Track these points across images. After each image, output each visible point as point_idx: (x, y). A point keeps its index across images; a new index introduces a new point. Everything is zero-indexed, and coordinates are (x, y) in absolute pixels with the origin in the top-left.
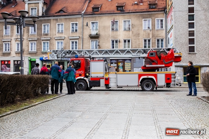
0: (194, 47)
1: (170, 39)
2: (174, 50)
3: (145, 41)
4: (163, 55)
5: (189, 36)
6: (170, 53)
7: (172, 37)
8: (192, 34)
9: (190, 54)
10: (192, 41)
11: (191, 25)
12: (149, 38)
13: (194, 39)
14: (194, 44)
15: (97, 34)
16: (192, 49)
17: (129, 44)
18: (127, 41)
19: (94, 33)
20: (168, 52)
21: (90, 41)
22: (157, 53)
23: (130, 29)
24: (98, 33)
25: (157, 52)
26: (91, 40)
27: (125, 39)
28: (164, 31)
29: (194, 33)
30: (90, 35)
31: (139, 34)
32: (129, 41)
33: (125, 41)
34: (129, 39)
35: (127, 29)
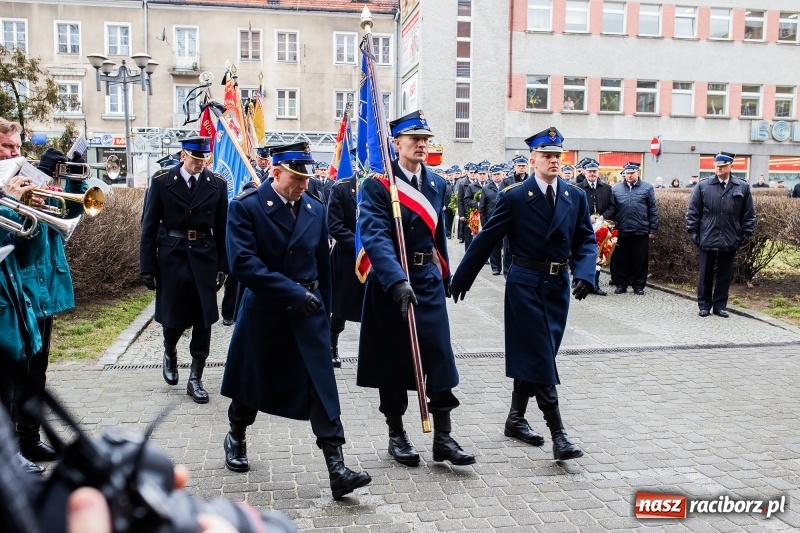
0: (467, 125)
1: (409, 99)
3: (340, 95)
5: (458, 96)
7: (415, 95)
8: (463, 91)
9: (457, 142)
10: (463, 110)
11: (463, 69)
12: (351, 87)
13: (467, 105)
14: (467, 116)
15: (195, 69)
16: (462, 131)
17: (292, 104)
18: (287, 95)
19: (184, 63)
21: (171, 88)
23: (295, 58)
24: (198, 66)
26: (175, 85)
27: (282, 88)
28: (393, 73)
29: (468, 89)
30: (174, 69)
31: (322, 75)
32: (292, 95)
33: (281, 94)
34: (292, 89)
35: (287, 58)
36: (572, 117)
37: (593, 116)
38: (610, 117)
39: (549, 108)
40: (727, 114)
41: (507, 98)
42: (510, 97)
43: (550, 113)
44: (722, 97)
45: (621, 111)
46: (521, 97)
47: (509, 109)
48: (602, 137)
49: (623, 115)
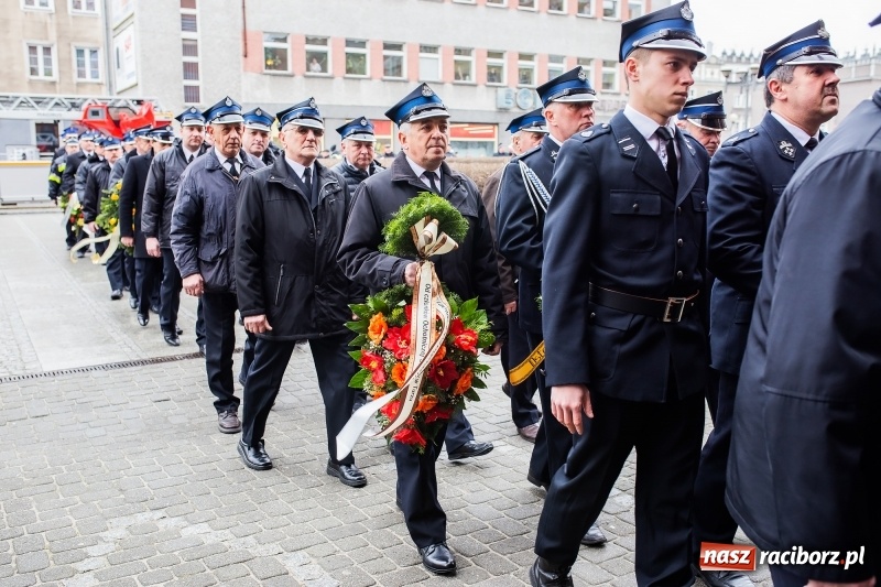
0: (197, 88)
1: (124, 55)
2: (154, 104)
3: (32, 49)
4: (127, 117)
5: (185, 54)
6: (145, 112)
7: (132, 52)
8: (190, 48)
10: (190, 70)
11: (188, 23)
12: (46, 39)
13: (196, 65)
14: (197, 78)
16: (191, 95)
20: (137, 109)
22: (110, 110)
25: (108, 108)
28: (100, 23)
29: (196, 46)
31: (6, 22)
36: (316, 81)
37: (339, 80)
38: (356, 82)
39: (290, 70)
40: (473, 81)
41: (242, 58)
42: (246, 56)
43: (292, 76)
44: (468, 63)
45: (368, 74)
46: (258, 57)
47: (245, 70)
48: (349, 104)
49: (370, 79)
